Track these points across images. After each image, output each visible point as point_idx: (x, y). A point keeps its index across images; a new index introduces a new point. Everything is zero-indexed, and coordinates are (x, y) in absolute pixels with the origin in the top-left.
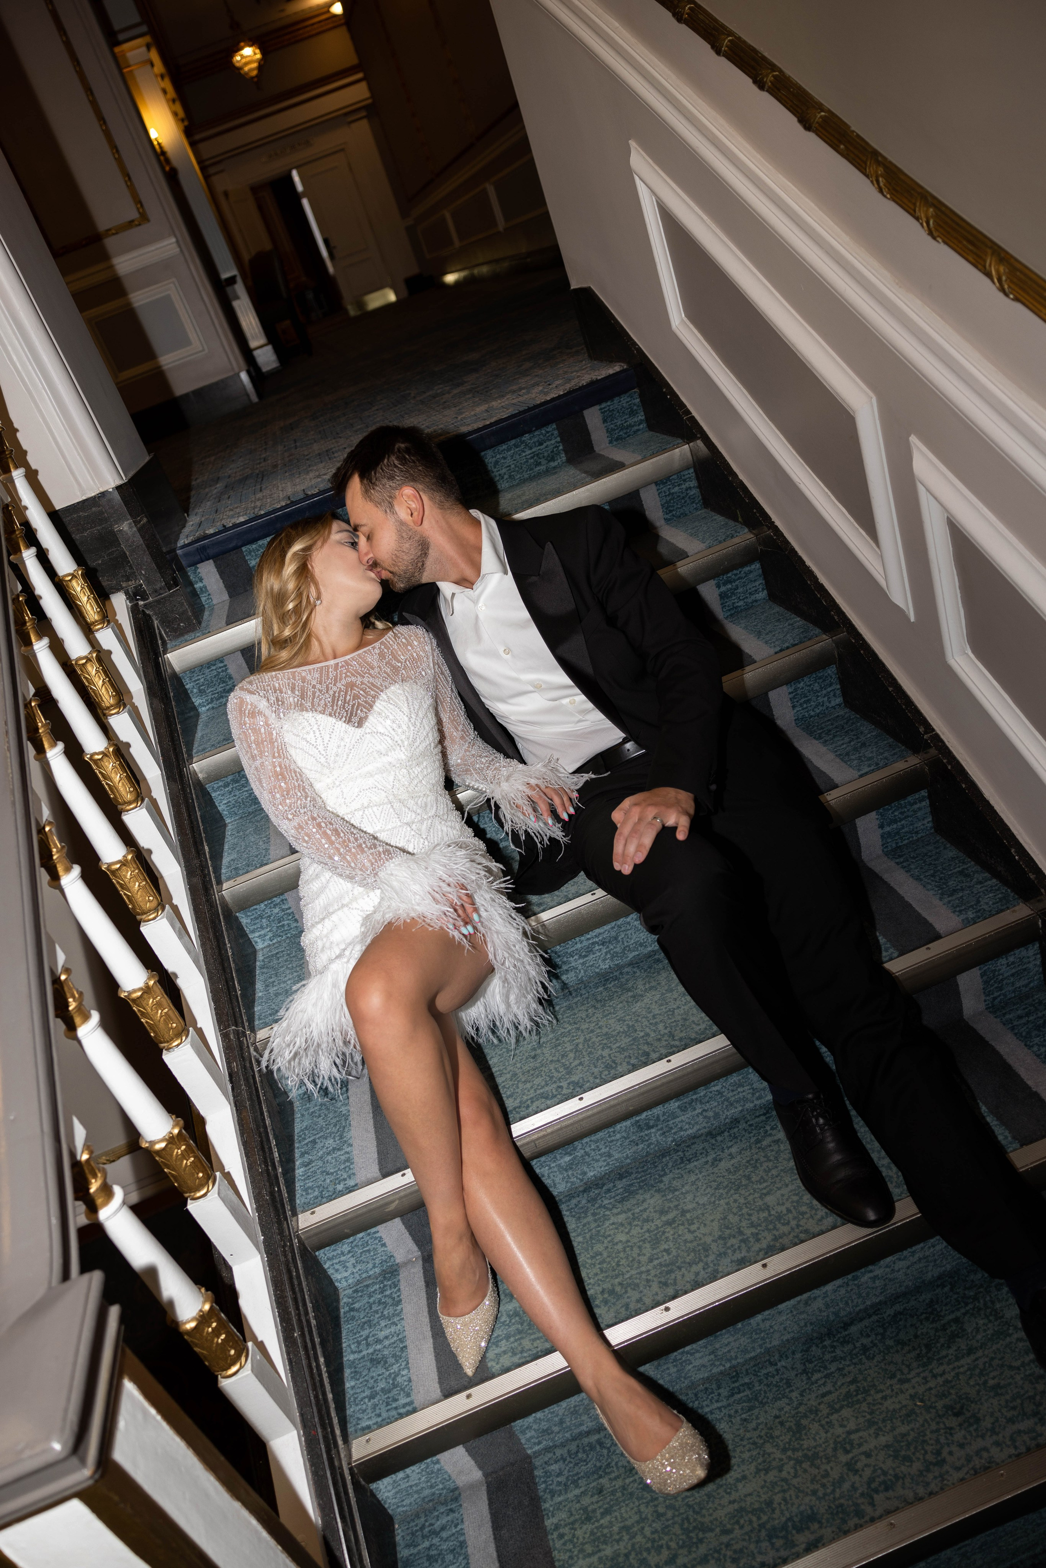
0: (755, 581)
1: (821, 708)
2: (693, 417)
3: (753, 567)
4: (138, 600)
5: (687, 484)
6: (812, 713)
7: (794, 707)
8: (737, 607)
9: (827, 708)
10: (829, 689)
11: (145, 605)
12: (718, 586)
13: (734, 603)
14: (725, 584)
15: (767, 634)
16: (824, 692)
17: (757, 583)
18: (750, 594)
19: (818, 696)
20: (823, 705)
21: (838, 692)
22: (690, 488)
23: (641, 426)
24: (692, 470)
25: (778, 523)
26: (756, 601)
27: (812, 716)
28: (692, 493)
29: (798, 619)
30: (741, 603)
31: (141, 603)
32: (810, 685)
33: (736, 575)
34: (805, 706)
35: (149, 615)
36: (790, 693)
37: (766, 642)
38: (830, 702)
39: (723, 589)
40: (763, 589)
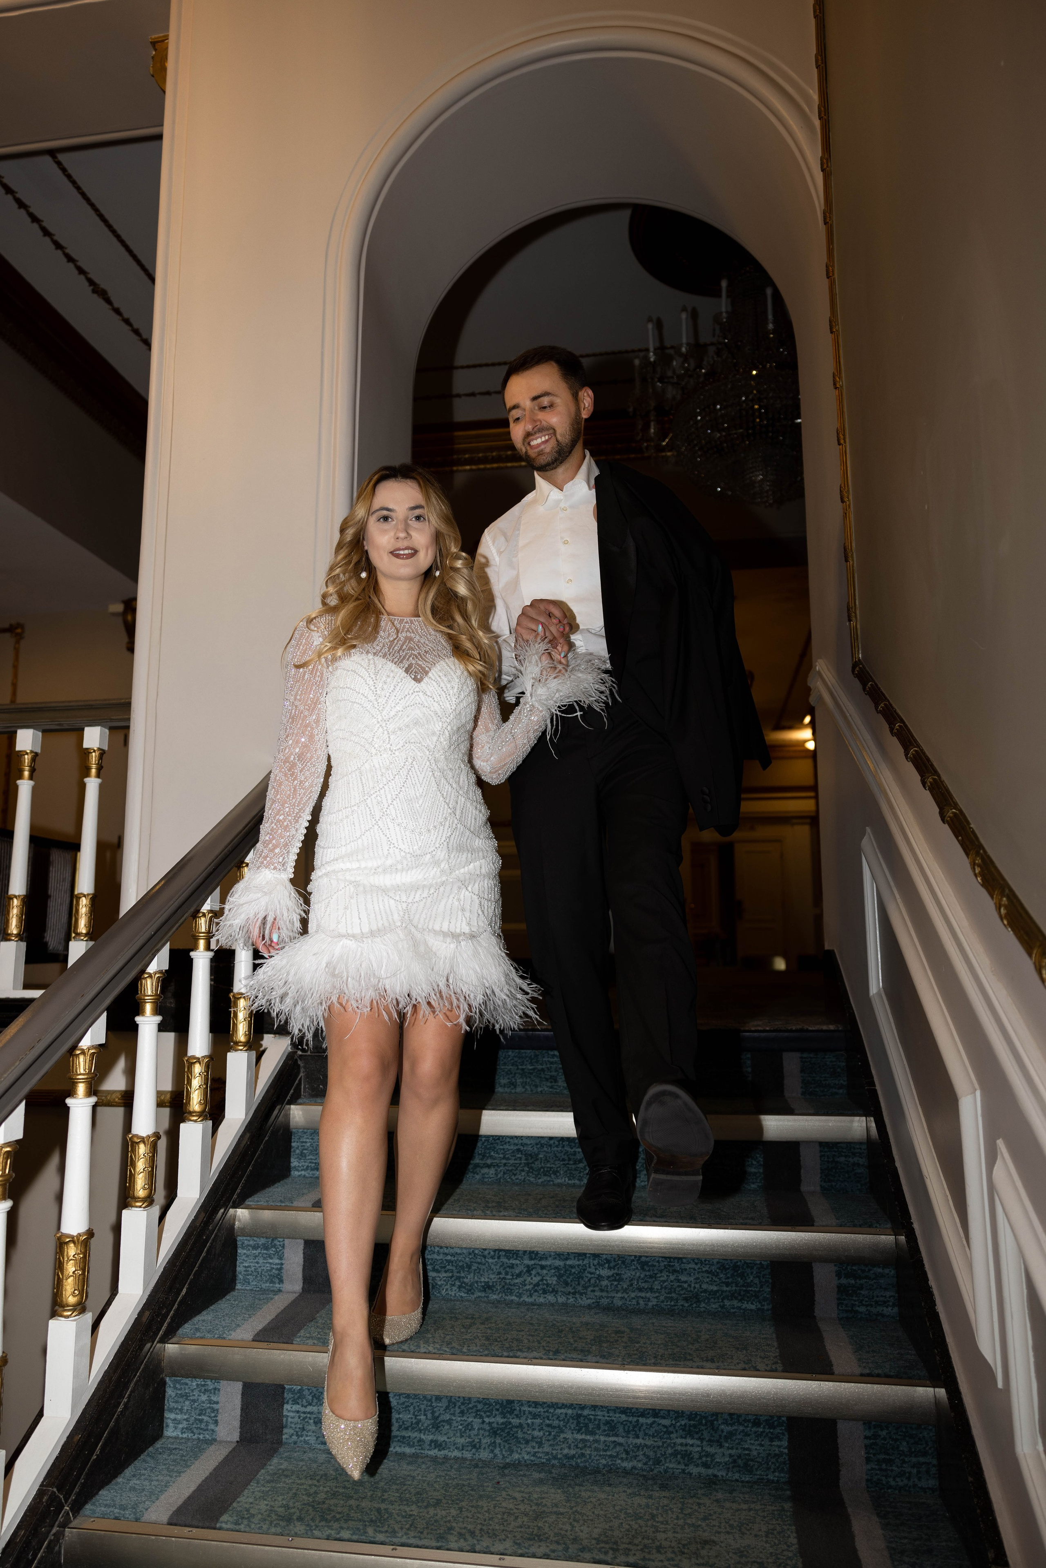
0: (886, 1289)
1: (906, 1481)
2: (876, 1090)
3: (887, 1271)
4: (299, 1049)
5: (856, 1159)
6: (893, 1483)
7: (868, 1460)
8: (857, 1312)
9: (915, 1486)
10: (922, 1460)
11: (301, 1056)
12: (839, 1275)
13: (853, 1305)
14: (847, 1276)
15: (868, 1352)
16: (914, 1460)
17: (888, 1294)
18: (876, 1302)
19: (904, 1462)
20: (909, 1479)
21: (933, 1470)
22: (858, 1164)
23: (841, 1091)
24: (864, 1147)
25: (916, 1226)
26: (883, 1316)
27: (890, 1487)
28: (859, 1171)
29: (914, 1352)
30: (862, 1309)
31: (300, 1053)
32: (896, 1440)
33: (863, 1271)
34: (884, 1466)
35: (299, 1066)
36: (866, 1437)
37: (859, 1360)
38: (920, 1479)
39: (844, 1281)
40: (894, 1305)
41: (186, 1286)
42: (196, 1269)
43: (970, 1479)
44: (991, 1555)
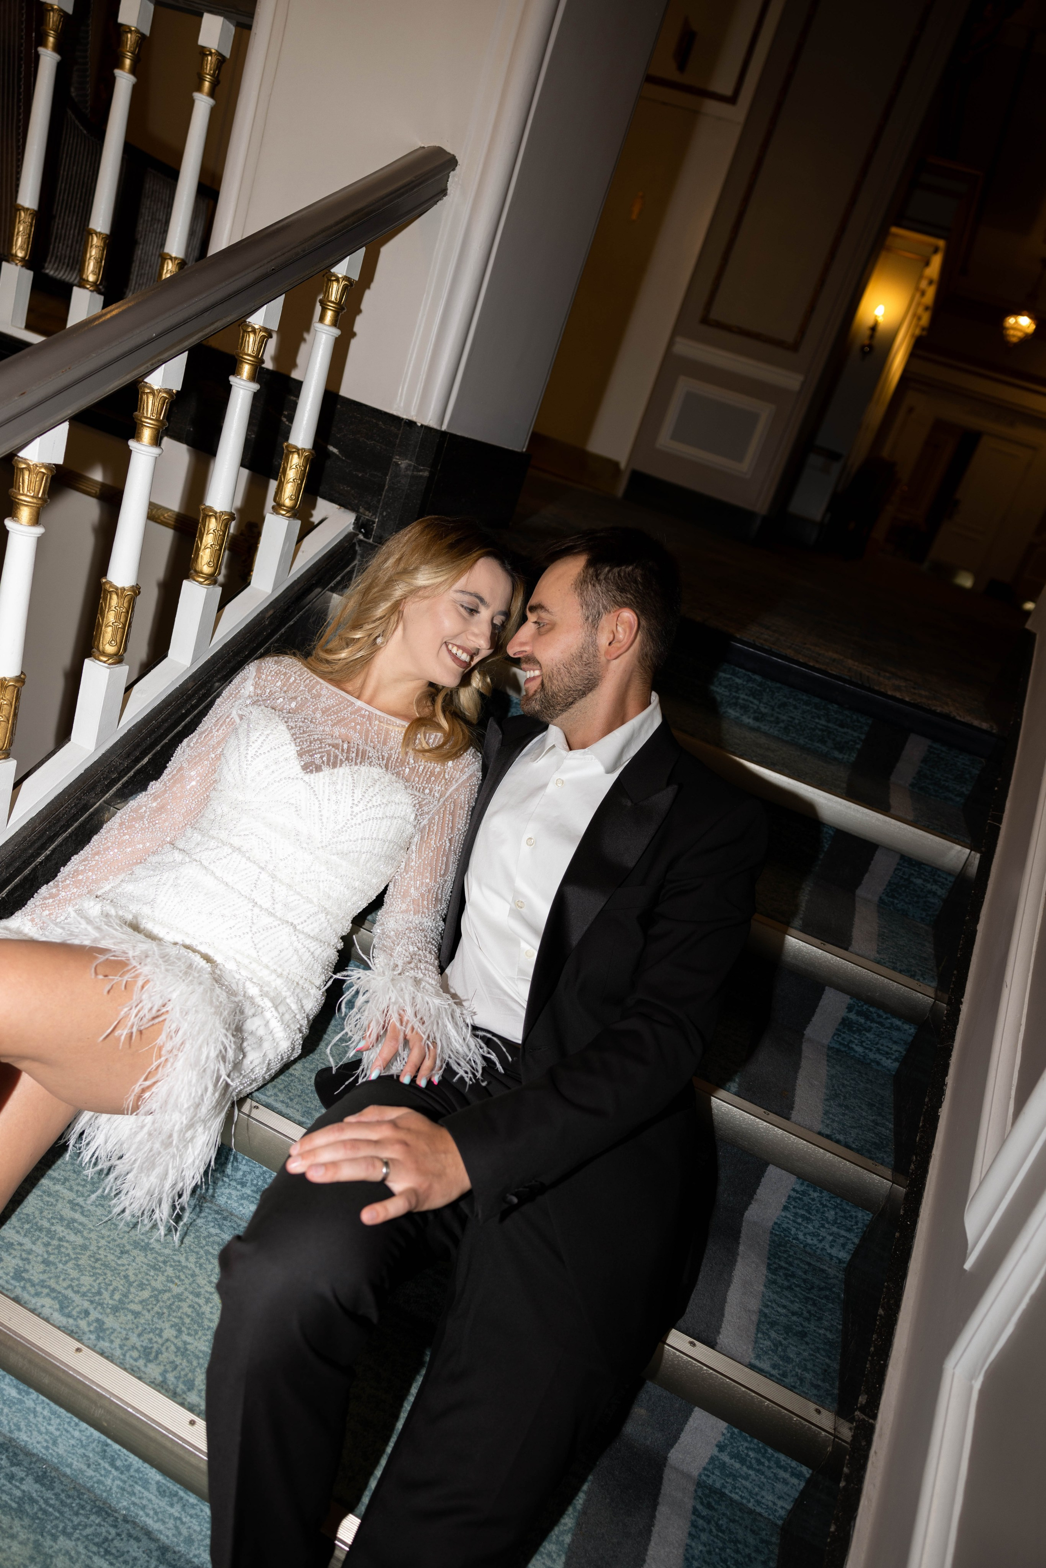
0: (895, 1042)
1: (815, 1242)
2: (999, 829)
3: (906, 1027)
4: (361, 532)
5: (934, 887)
6: (801, 1237)
7: (785, 1208)
8: (852, 1049)
9: (823, 1249)
10: (843, 1233)
11: (361, 541)
12: (850, 1009)
13: (851, 1041)
14: (859, 1013)
15: (840, 1105)
16: (835, 1229)
17: (895, 1047)
18: (878, 1050)
19: (823, 1226)
20: (820, 1241)
21: (850, 1246)
22: (935, 894)
23: (958, 799)
24: (952, 879)
25: (964, 1008)
26: (878, 1063)
27: (797, 1239)
28: (932, 901)
29: (891, 1126)
30: (859, 1049)
31: (361, 537)
32: (825, 1206)
33: (879, 1016)
34: (799, 1220)
35: (355, 552)
36: (794, 1190)
37: (826, 1113)
38: (832, 1247)
39: (853, 1016)
40: (896, 1060)
41: (150, 756)
42: (166, 741)
43: (881, 1312)
44: (862, 1399)
